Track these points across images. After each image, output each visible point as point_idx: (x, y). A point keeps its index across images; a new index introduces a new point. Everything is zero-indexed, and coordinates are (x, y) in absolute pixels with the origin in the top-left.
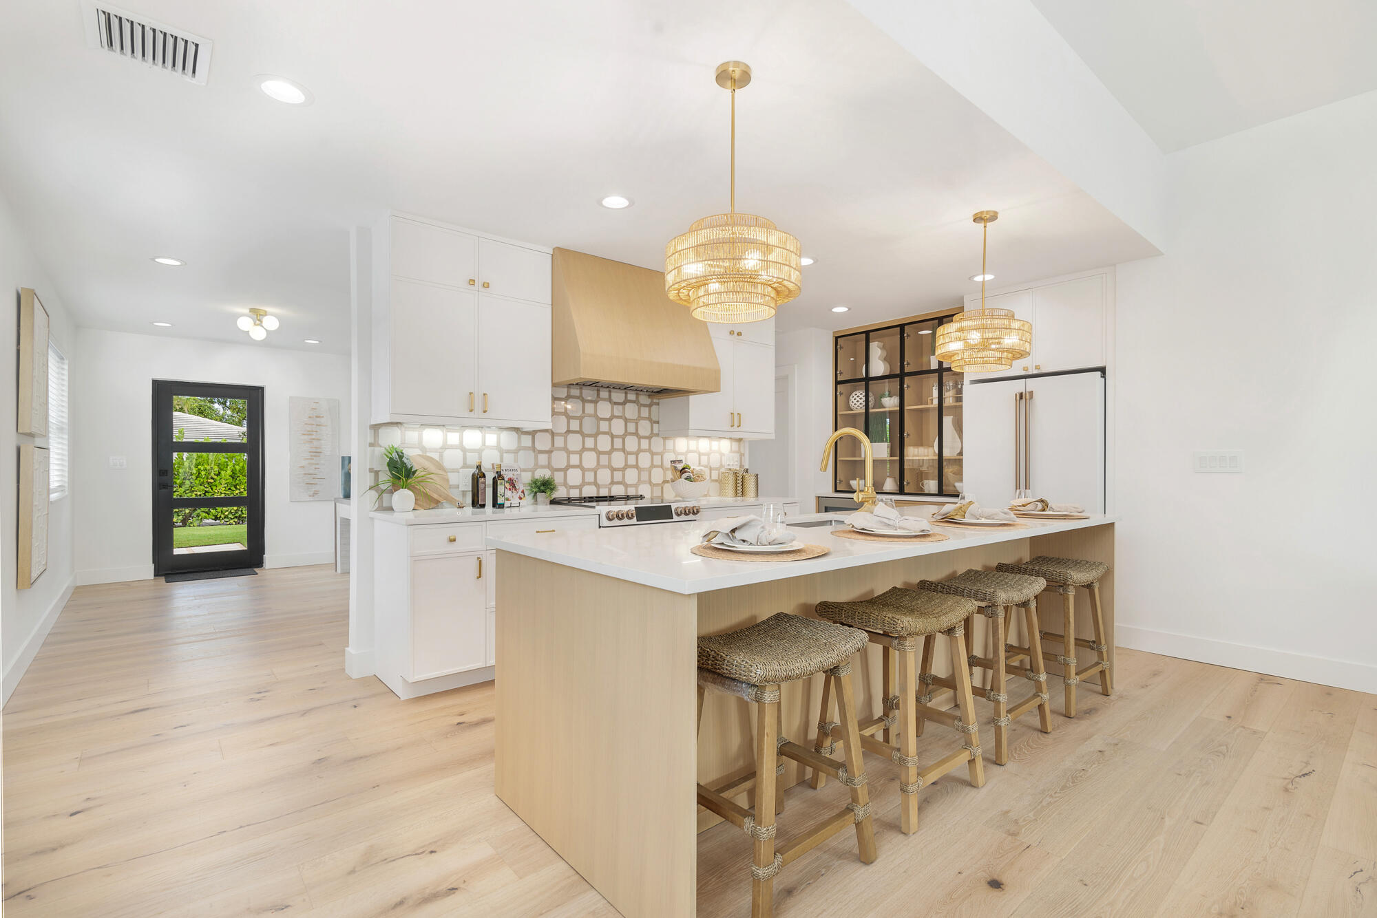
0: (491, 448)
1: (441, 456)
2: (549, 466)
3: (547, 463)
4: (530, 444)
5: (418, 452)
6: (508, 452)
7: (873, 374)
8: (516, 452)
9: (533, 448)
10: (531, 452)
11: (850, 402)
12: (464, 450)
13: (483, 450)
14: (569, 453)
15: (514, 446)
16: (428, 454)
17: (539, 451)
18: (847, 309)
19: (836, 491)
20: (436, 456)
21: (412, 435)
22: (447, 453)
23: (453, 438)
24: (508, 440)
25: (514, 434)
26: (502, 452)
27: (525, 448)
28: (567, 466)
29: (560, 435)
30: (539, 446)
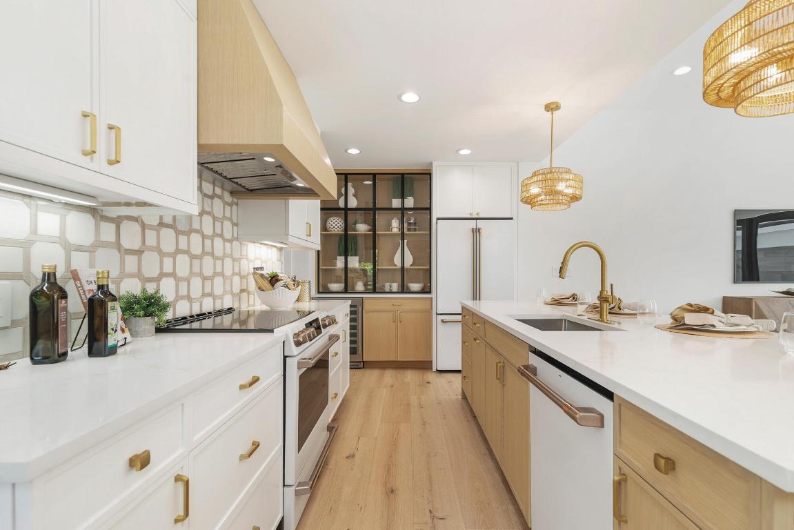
0: (49, 239)
2: (139, 275)
3: (136, 271)
4: (112, 238)
6: (79, 249)
7: (349, 206)
8: (91, 249)
9: (118, 245)
10: (115, 251)
11: (328, 224)
13: (32, 243)
14: (162, 254)
15: (87, 239)
17: (126, 250)
18: (359, 152)
19: (319, 292)
24: (79, 228)
25: (88, 219)
26: (69, 249)
27: (106, 245)
28: (160, 274)
29: (151, 227)
30: (126, 243)
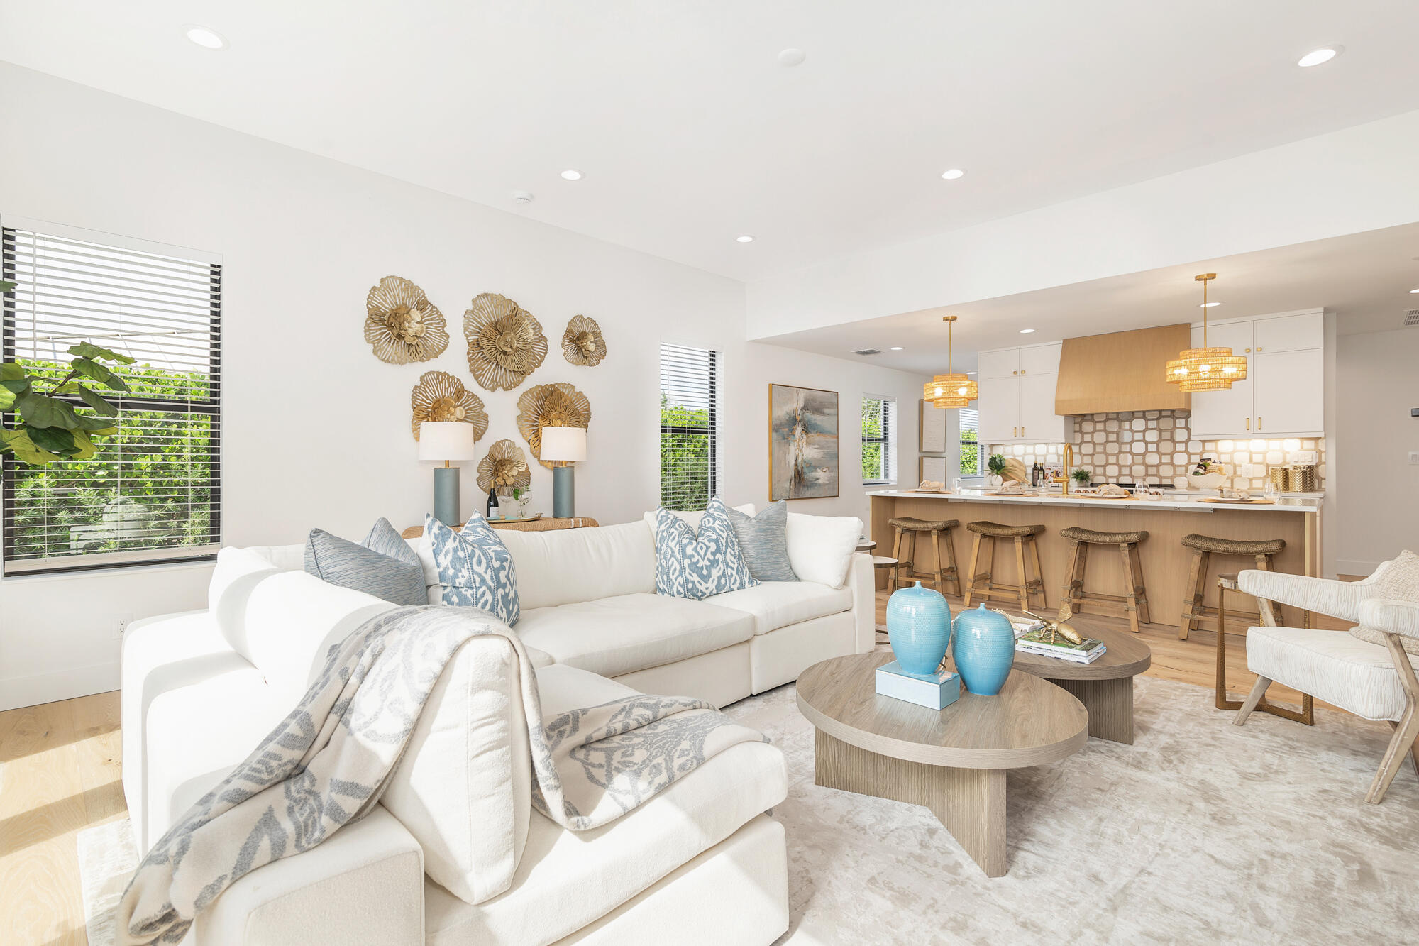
1: (1023, 459)
5: (1012, 457)
12: (1036, 456)
16: (1017, 458)
20: (1020, 459)
21: (1008, 449)
22: (1026, 457)
23: (1030, 449)
